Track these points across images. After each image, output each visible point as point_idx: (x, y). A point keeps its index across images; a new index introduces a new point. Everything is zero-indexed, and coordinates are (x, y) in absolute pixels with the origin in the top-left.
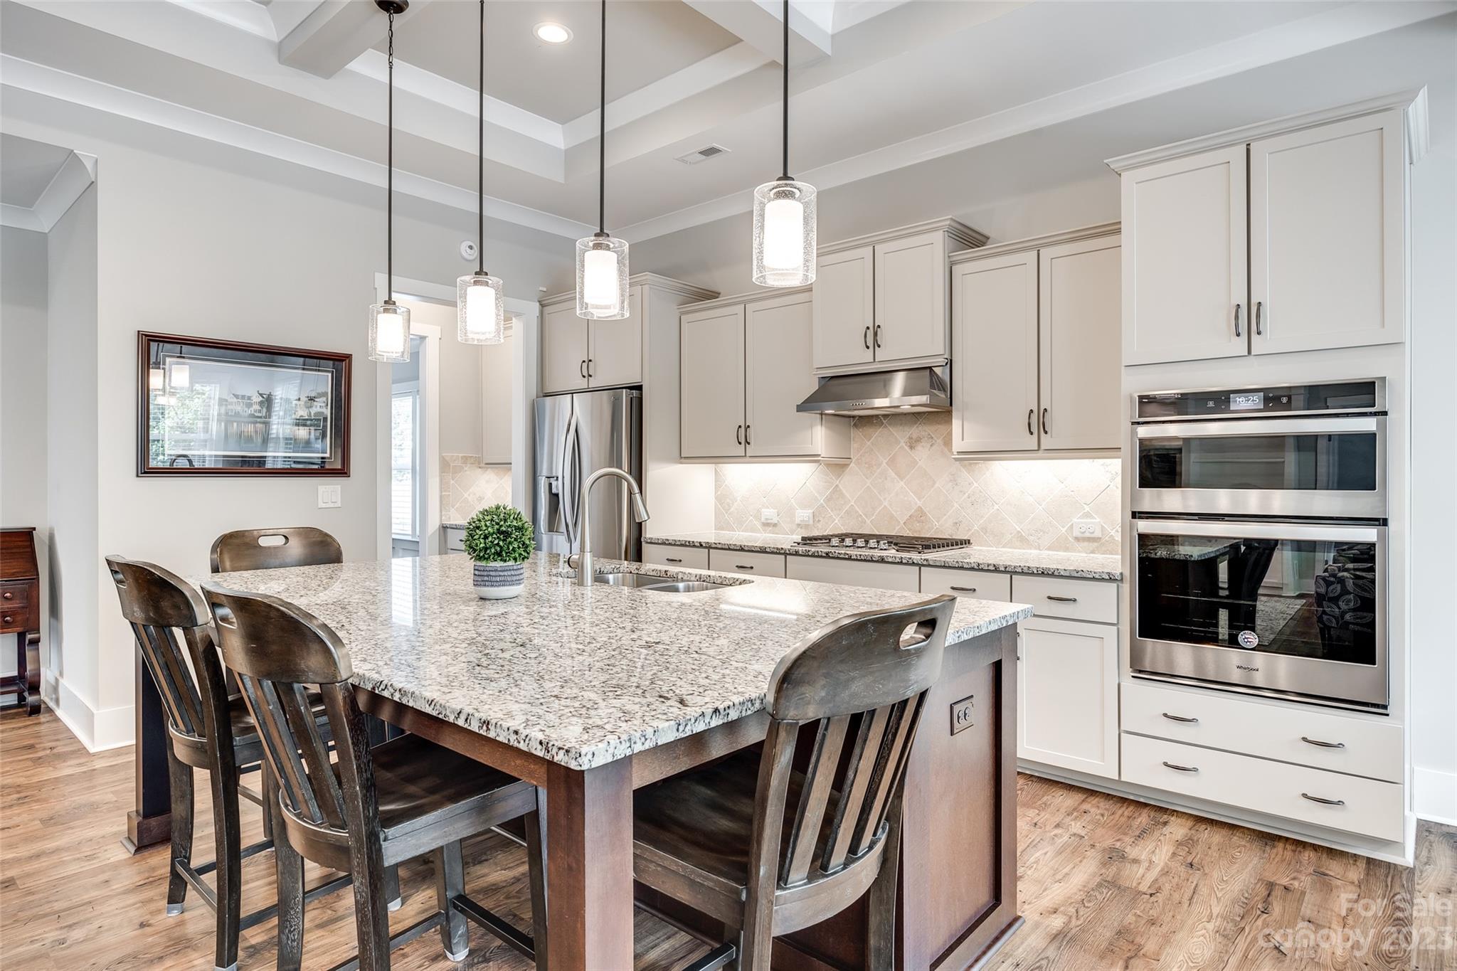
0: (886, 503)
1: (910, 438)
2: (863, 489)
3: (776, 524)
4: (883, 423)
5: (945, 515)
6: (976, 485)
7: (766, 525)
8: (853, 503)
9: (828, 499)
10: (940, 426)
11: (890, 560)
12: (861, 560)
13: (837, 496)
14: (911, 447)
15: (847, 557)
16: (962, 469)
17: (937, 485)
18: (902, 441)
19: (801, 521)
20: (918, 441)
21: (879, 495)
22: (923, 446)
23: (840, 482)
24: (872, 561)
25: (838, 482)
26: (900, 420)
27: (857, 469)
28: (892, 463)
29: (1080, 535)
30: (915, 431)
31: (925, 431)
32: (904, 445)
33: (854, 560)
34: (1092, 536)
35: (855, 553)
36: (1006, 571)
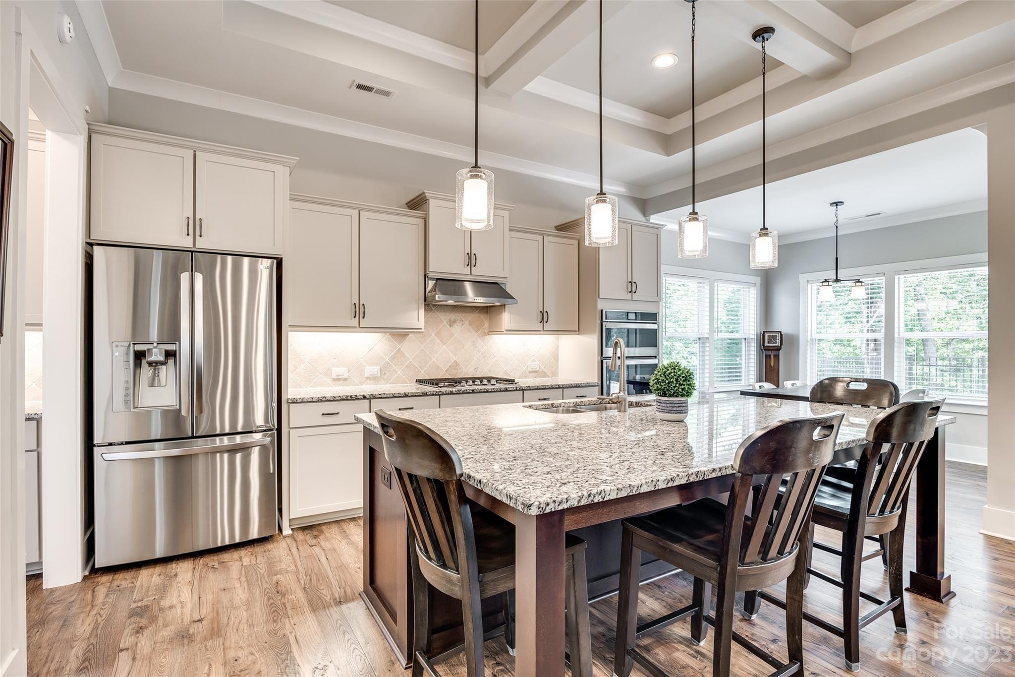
0: (434, 359)
1: (450, 320)
2: (419, 351)
3: (347, 379)
4: (432, 310)
5: (469, 364)
6: (485, 347)
7: (337, 380)
8: (411, 360)
9: (392, 358)
10: (467, 314)
11: (511, 389)
12: (495, 392)
13: (400, 356)
14: (450, 326)
15: (485, 391)
16: (478, 339)
17: (465, 347)
18: (445, 321)
19: (371, 374)
20: (455, 322)
21: (430, 355)
22: (457, 325)
23: (401, 346)
24: (501, 391)
25: (400, 347)
26: (444, 309)
27: (414, 337)
28: (438, 334)
29: (531, 370)
30: (453, 316)
31: (459, 316)
32: (446, 324)
33: (490, 392)
34: (535, 370)
35: (490, 388)
36: (559, 387)
